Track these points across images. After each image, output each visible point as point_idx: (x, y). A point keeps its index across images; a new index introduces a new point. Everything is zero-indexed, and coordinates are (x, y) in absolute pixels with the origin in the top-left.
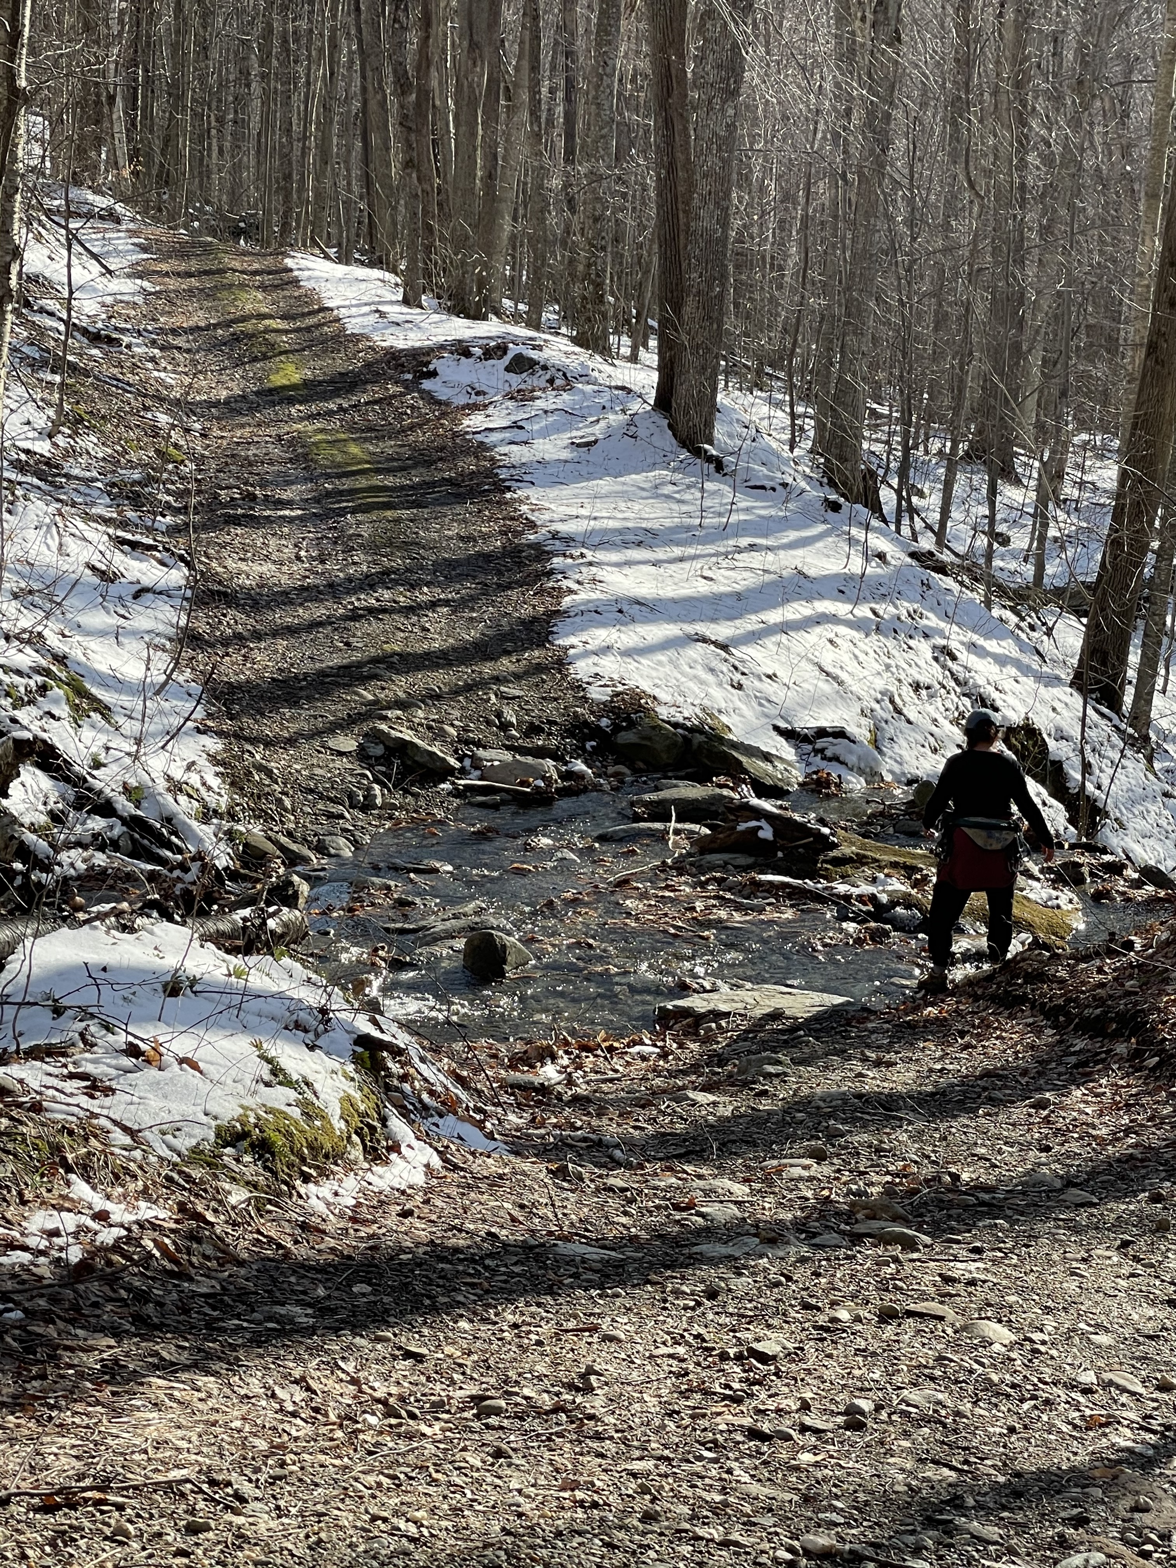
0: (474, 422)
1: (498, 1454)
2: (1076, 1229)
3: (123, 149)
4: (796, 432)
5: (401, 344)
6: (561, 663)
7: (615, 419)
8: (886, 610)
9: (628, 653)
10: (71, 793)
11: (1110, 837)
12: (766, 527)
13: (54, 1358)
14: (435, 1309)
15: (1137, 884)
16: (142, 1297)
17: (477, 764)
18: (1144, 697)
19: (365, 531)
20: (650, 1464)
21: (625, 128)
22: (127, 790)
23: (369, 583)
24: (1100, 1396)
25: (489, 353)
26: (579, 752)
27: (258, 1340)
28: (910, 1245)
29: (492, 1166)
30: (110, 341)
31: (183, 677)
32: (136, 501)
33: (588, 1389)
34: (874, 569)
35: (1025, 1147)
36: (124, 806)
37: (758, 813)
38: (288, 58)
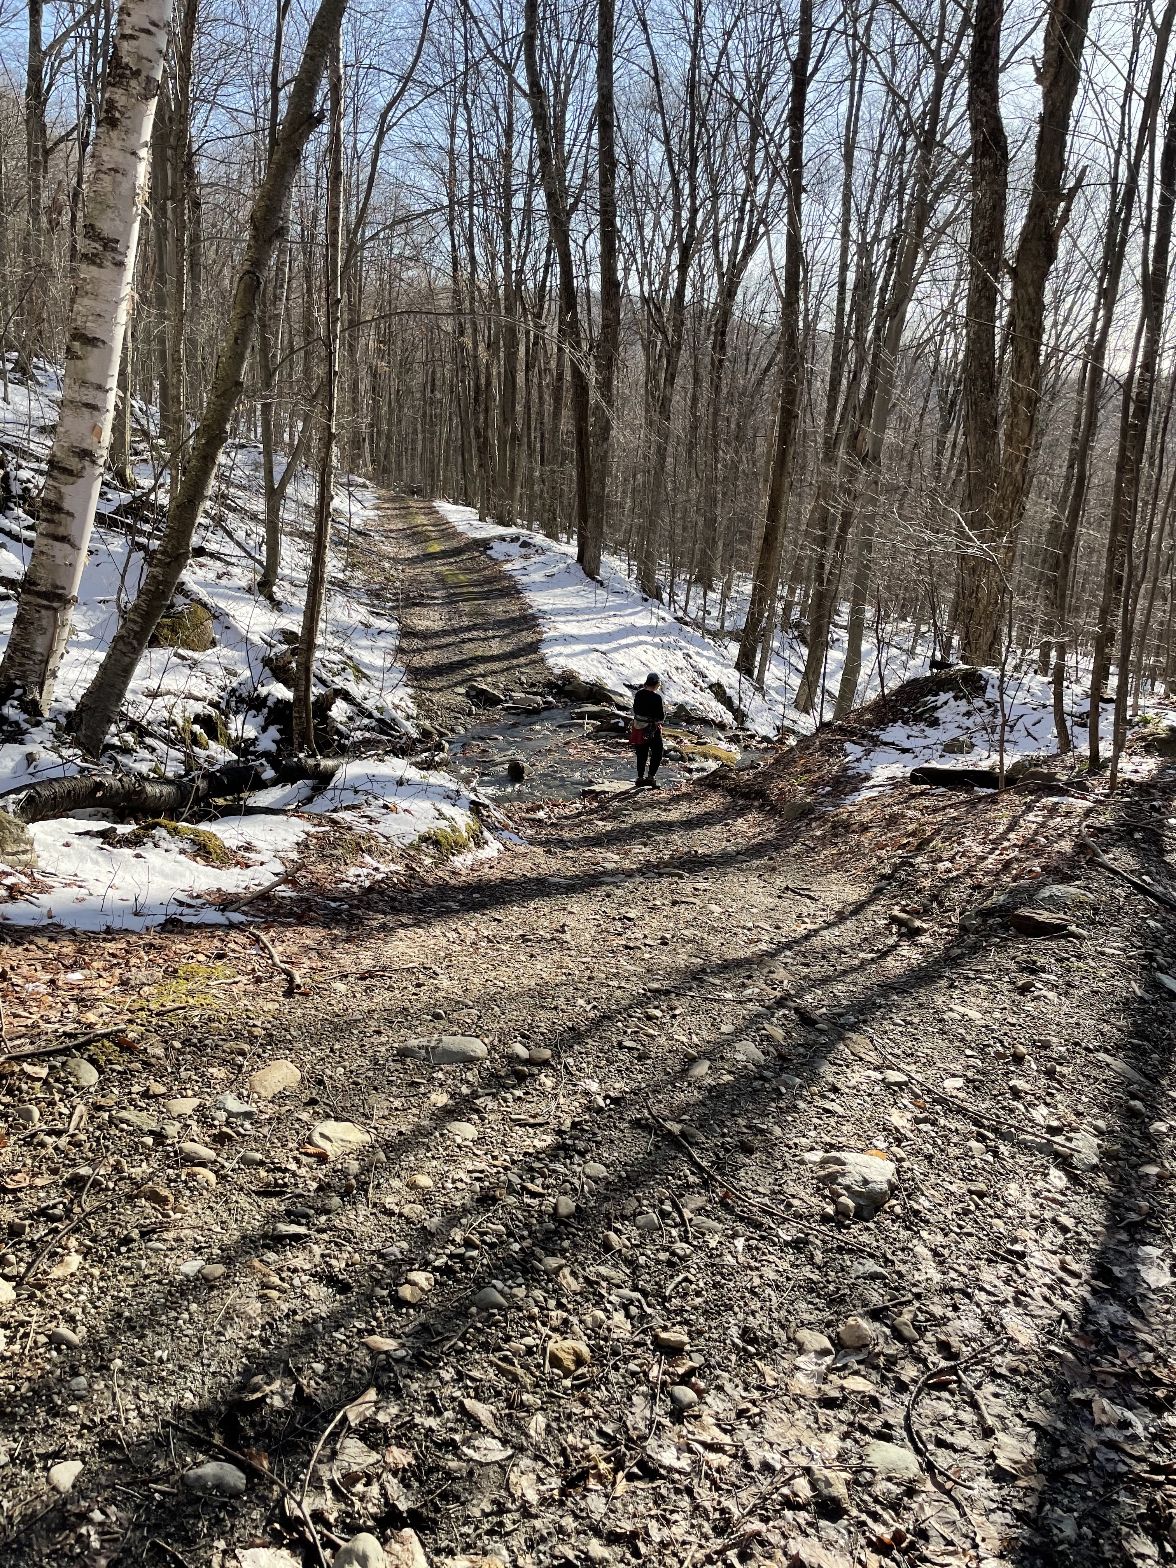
0: (508, 567)
1: (532, 956)
2: (742, 870)
3: (368, 459)
4: (630, 571)
5: (478, 536)
6: (543, 660)
7: (562, 566)
8: (665, 639)
9: (569, 656)
10: (355, 709)
11: (748, 725)
12: (620, 607)
13: (361, 923)
14: (504, 903)
15: (760, 742)
16: (394, 899)
17: (511, 697)
18: (762, 672)
19: (467, 609)
20: (588, 959)
21: (564, 453)
22: (377, 708)
23: (469, 629)
24: (754, 931)
25: (513, 540)
26: (550, 693)
27: (439, 915)
28: (681, 877)
29: (522, 849)
30: (366, 535)
31: (398, 664)
32: (378, 597)
33: (564, 932)
34: (661, 624)
35: (721, 840)
36: (376, 714)
37: (619, 716)
38: (432, 424)
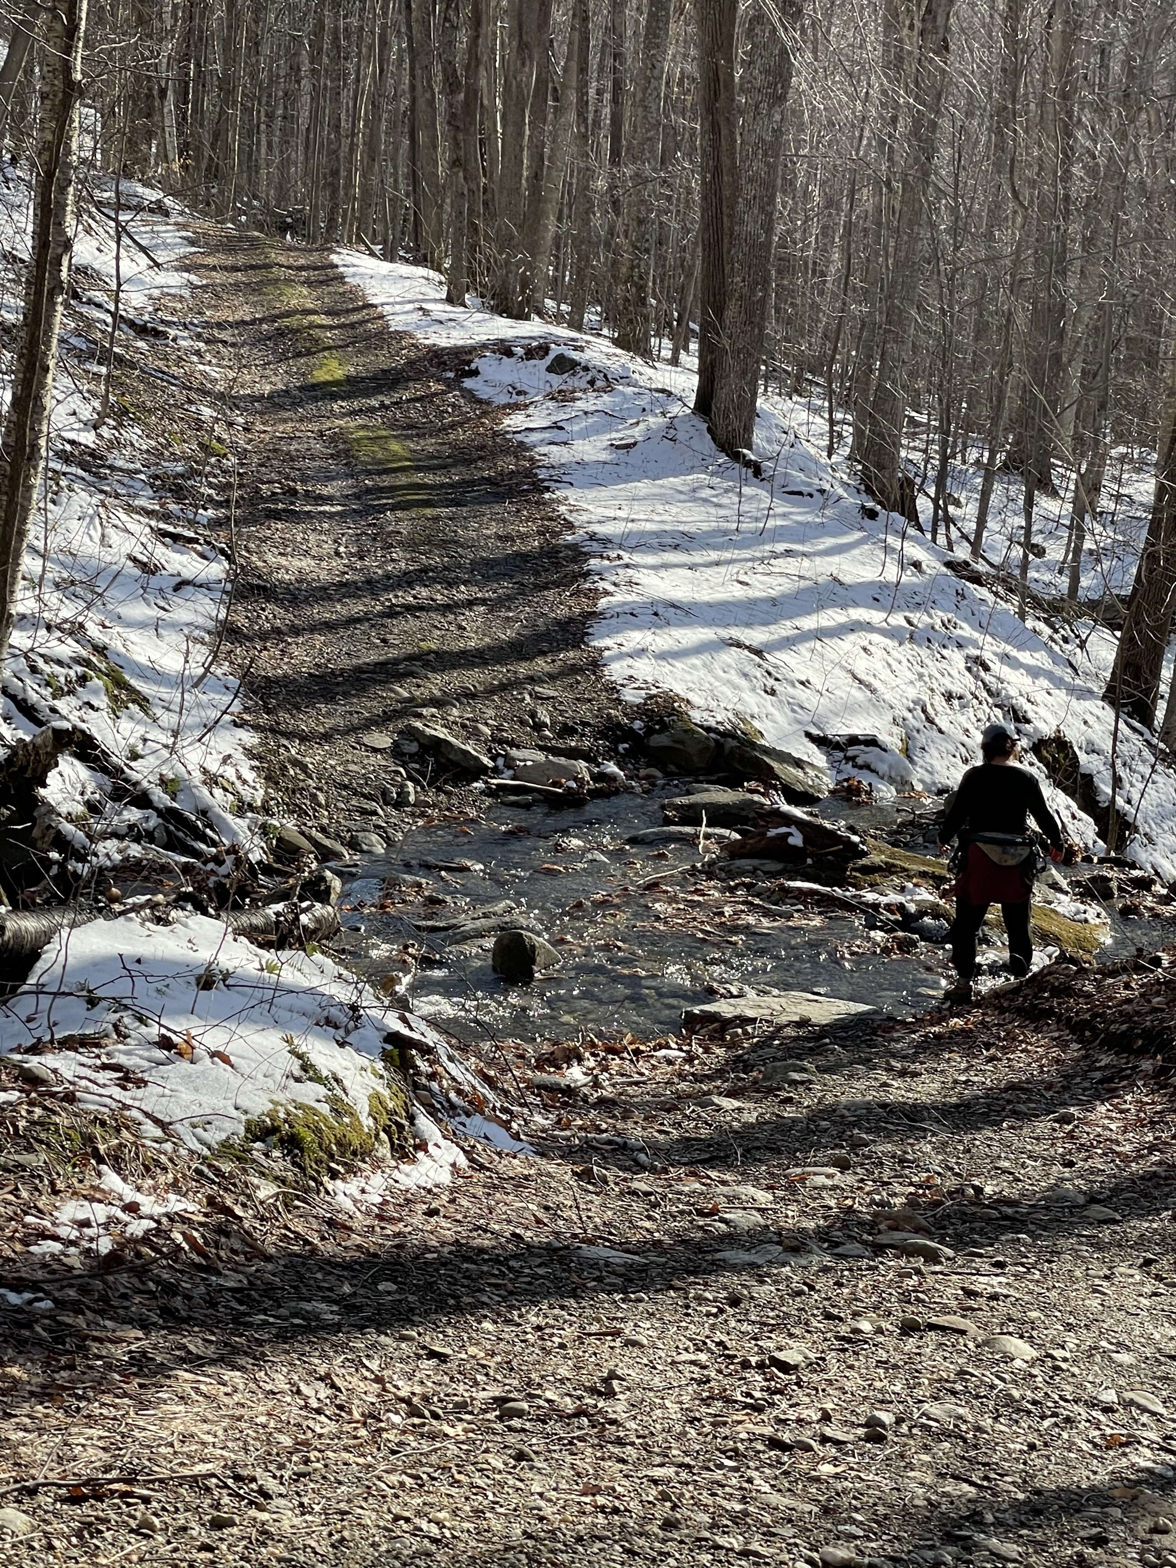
0: (515, 421)
1: (520, 1456)
2: (1099, 1246)
3: (173, 142)
4: (834, 437)
5: (443, 343)
6: (596, 665)
7: (655, 421)
8: (920, 619)
9: (662, 656)
10: (106, 782)
11: (1139, 852)
12: (803, 533)
13: (82, 1349)
14: (459, 1309)
15: (1166, 900)
16: (171, 1289)
17: (510, 763)
19: (404, 528)
20: (669, 1472)
21: (672, 131)
22: (163, 782)
23: (407, 580)
24: (1120, 1415)
25: (531, 353)
26: (612, 754)
27: (284, 1336)
28: (932, 1257)
29: (517, 1167)
30: (157, 334)
31: (221, 669)
32: (179, 493)
33: (610, 1394)
34: (909, 577)
35: (1048, 1161)
36: (160, 797)
37: (789, 820)
38: (339, 54)
